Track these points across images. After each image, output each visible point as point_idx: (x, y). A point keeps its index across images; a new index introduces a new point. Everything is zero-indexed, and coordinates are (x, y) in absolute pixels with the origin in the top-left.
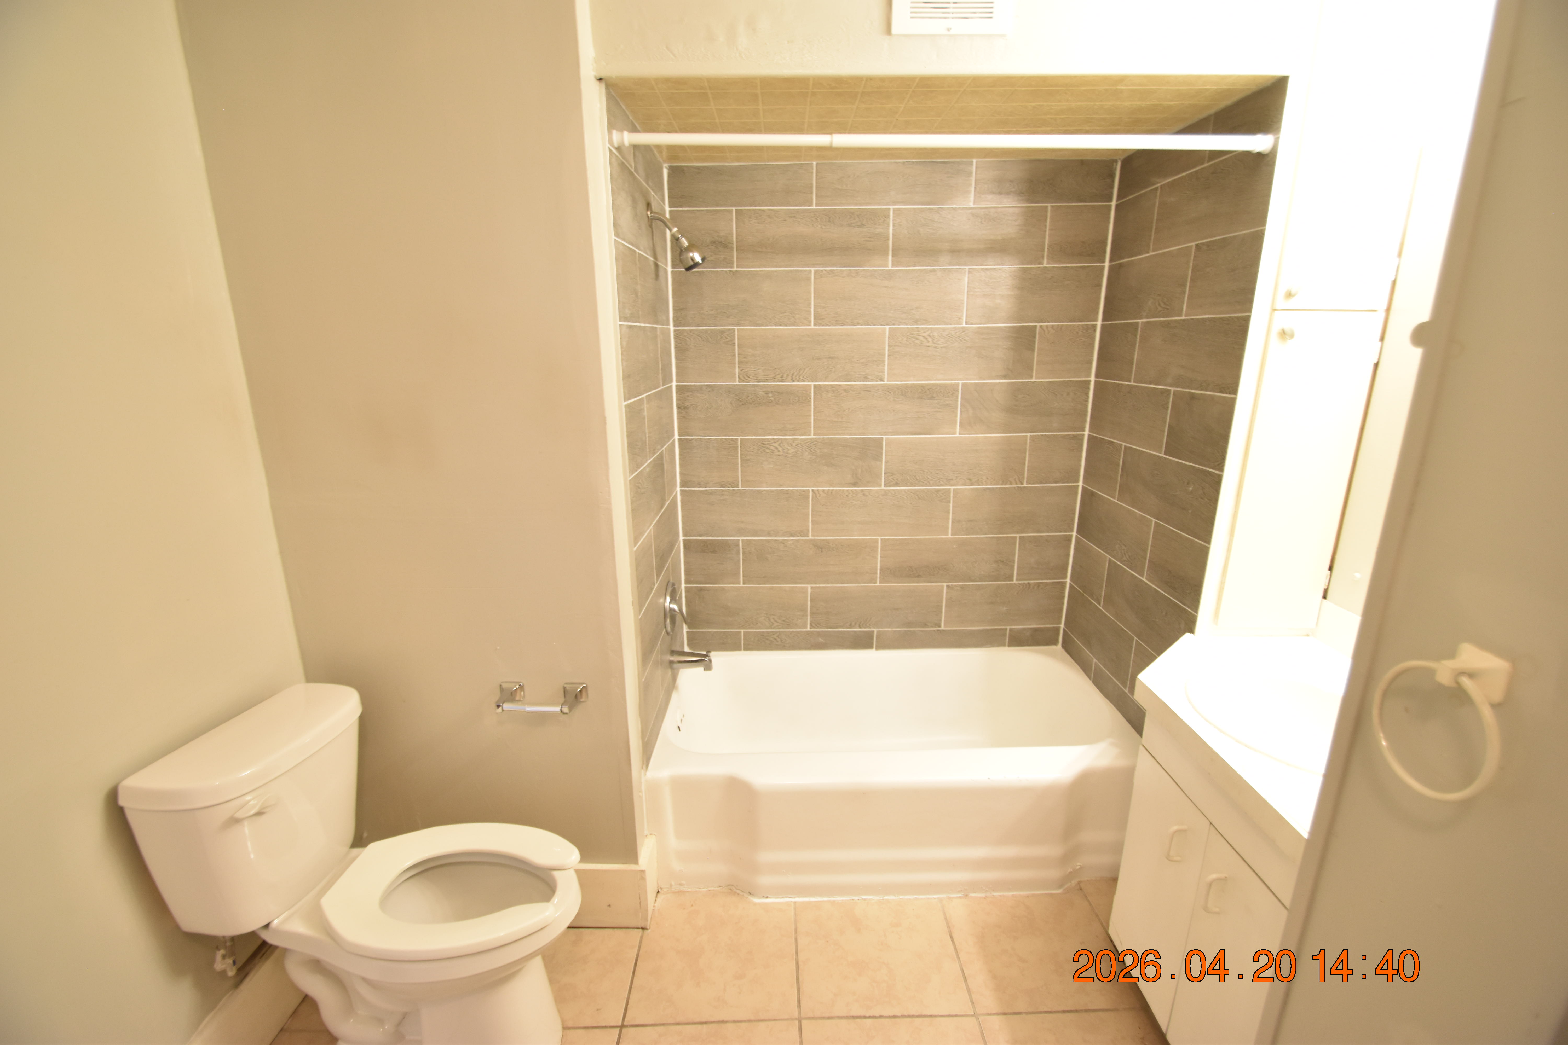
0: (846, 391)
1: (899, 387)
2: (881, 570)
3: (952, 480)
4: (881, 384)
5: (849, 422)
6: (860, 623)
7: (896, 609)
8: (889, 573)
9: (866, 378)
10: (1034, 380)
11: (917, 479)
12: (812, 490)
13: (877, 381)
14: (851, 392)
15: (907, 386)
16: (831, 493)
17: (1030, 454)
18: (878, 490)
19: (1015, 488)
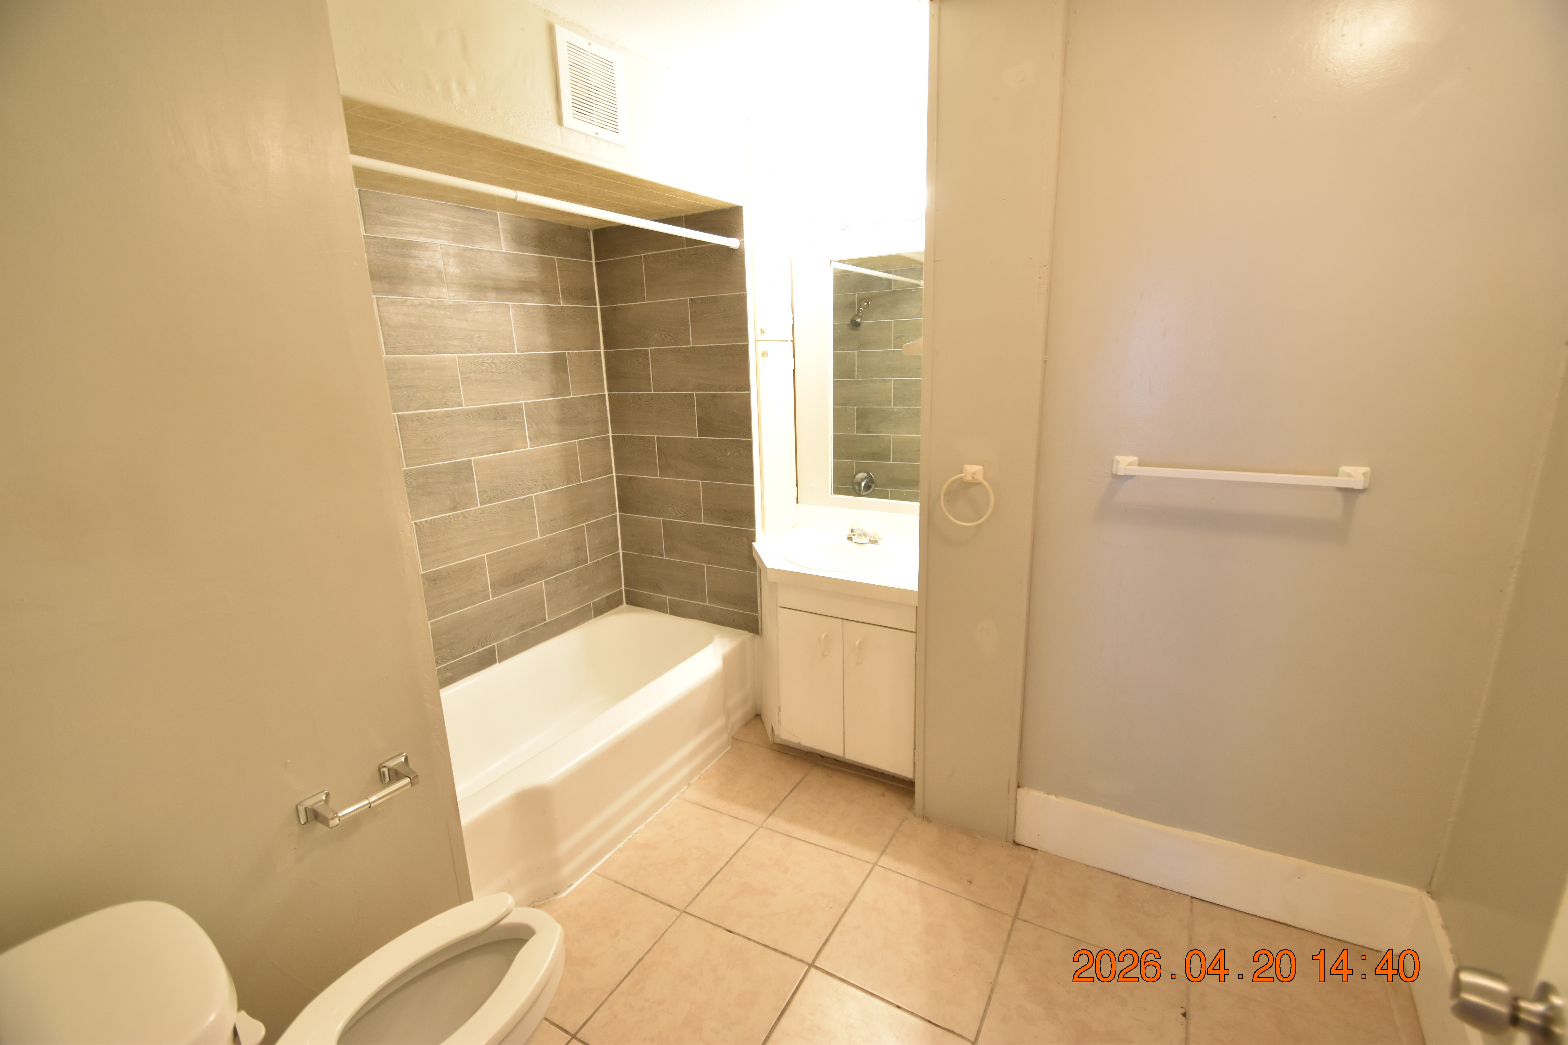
0: (430, 418)
1: (476, 411)
2: (491, 585)
3: (532, 488)
4: (461, 409)
5: (438, 449)
6: (482, 642)
7: (510, 617)
8: (501, 584)
9: (446, 405)
10: (572, 397)
11: (505, 493)
12: (415, 523)
13: (457, 407)
14: (435, 419)
15: (483, 409)
16: (435, 521)
17: (580, 457)
18: (476, 509)
19: (575, 485)
